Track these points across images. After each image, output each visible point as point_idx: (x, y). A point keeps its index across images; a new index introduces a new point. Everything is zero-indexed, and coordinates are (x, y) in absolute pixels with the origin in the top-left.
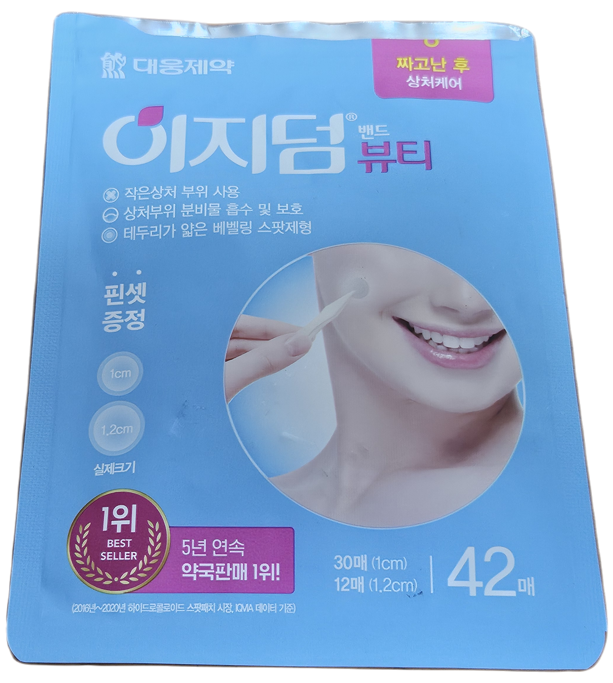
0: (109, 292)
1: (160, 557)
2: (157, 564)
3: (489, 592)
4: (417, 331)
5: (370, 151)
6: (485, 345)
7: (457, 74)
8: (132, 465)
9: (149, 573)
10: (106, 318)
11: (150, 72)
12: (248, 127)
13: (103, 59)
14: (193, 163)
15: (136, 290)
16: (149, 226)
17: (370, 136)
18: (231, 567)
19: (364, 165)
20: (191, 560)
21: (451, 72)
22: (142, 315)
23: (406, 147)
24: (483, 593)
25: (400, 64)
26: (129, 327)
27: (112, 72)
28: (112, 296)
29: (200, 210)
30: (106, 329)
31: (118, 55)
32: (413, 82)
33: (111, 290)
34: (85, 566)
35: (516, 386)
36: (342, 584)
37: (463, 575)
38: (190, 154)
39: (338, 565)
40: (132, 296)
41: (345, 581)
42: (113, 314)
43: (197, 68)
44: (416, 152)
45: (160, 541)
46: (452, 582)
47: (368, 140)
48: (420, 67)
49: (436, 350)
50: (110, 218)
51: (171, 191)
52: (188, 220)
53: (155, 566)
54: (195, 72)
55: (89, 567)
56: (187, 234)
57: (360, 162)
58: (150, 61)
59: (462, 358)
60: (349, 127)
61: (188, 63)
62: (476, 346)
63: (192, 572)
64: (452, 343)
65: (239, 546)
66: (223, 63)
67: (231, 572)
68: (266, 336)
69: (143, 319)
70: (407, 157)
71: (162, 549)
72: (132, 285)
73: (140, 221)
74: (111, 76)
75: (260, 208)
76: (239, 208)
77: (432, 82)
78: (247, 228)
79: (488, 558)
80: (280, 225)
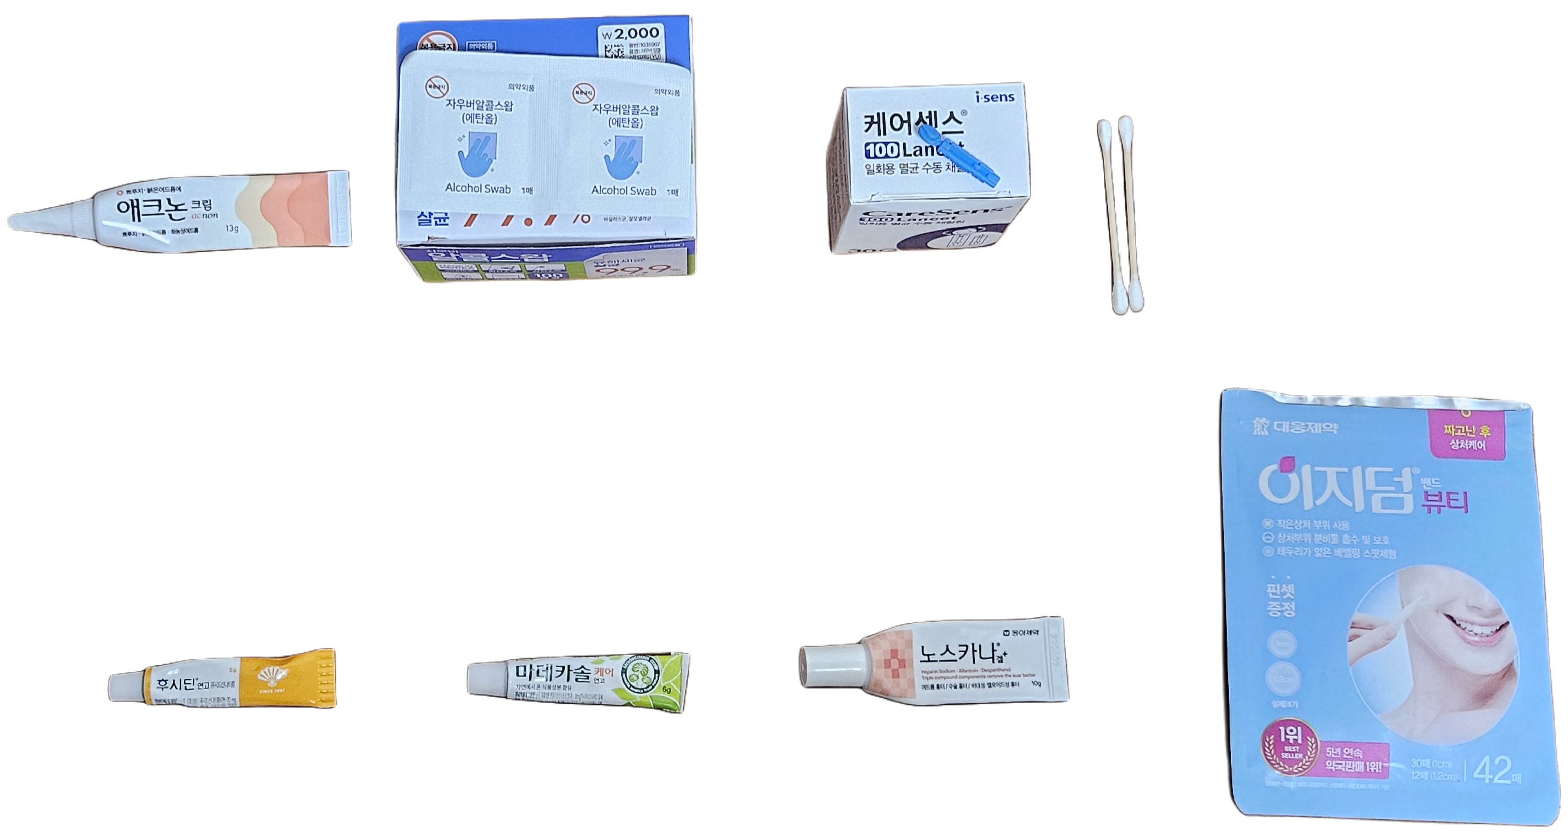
0: (1269, 589)
1: (1314, 758)
2: (1313, 761)
3: (1496, 780)
4: (1458, 622)
5: (1429, 498)
6: (1497, 631)
7: (1482, 438)
8: (1296, 703)
9: (1309, 766)
10: (1270, 606)
11: (1284, 431)
12: (1349, 474)
13: (1254, 422)
14: (1319, 502)
15: (1288, 589)
16: (1294, 547)
17: (1429, 487)
18: (1355, 764)
19: (1426, 508)
20: (1332, 759)
21: (1479, 438)
22: (1293, 606)
23: (1452, 496)
24: (1492, 781)
25: (1446, 431)
26: (1286, 614)
27: (1260, 431)
28: (1272, 592)
29: (1326, 538)
30: (1270, 614)
31: (1264, 419)
32: (1455, 444)
33: (1271, 587)
34: (1273, 760)
35: (1515, 657)
36: (1415, 775)
37: (1483, 771)
38: (1316, 497)
39: (1414, 765)
40: (1285, 593)
41: (1417, 774)
42: (1274, 604)
43: (1314, 429)
44: (1457, 500)
45: (1315, 749)
46: (1476, 775)
47: (1427, 490)
48: (1459, 434)
49: (1469, 634)
50: (1268, 539)
51: (1307, 524)
52: (1319, 545)
53: (1312, 762)
54: (1313, 431)
55: (1275, 761)
56: (1318, 555)
57: (1424, 506)
58: (1284, 423)
59: (1484, 639)
60: (1415, 478)
61: (1308, 425)
62: (1492, 632)
63: (1332, 766)
64: (1478, 629)
65: (1359, 752)
66: (1332, 426)
67: (1355, 767)
68: (1371, 627)
69: (1293, 609)
70: (1452, 503)
71: (1316, 753)
72: (1284, 586)
73: (1287, 544)
74: (1259, 433)
75: (1363, 539)
76: (1350, 538)
77: (1467, 445)
78: (1356, 553)
79: (1496, 762)
80: (1376, 552)
